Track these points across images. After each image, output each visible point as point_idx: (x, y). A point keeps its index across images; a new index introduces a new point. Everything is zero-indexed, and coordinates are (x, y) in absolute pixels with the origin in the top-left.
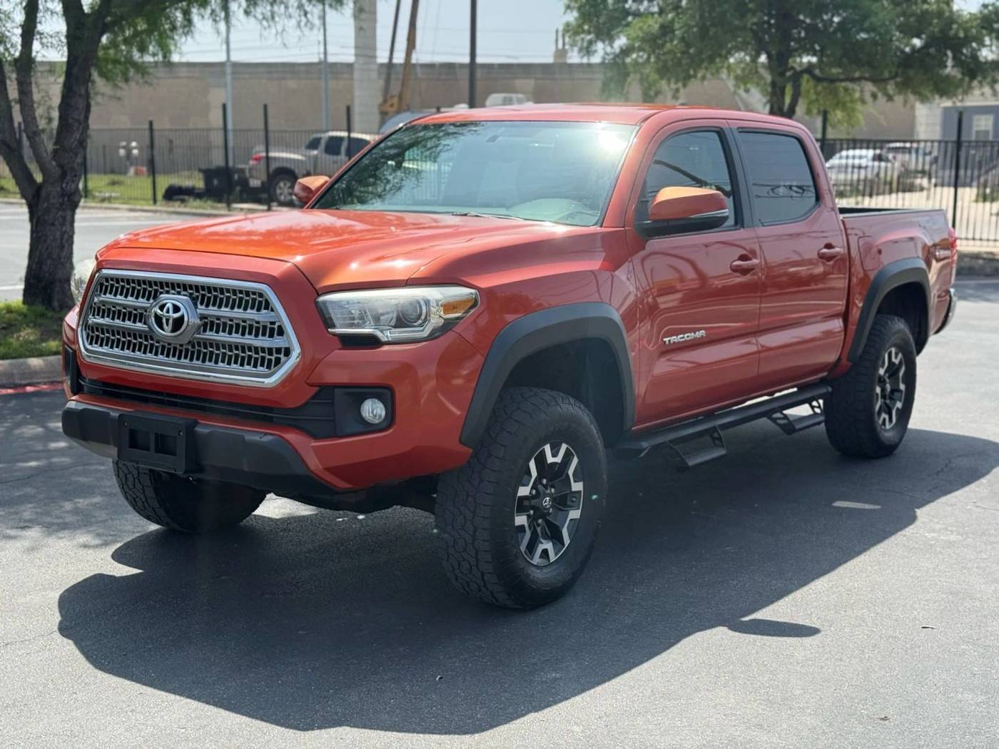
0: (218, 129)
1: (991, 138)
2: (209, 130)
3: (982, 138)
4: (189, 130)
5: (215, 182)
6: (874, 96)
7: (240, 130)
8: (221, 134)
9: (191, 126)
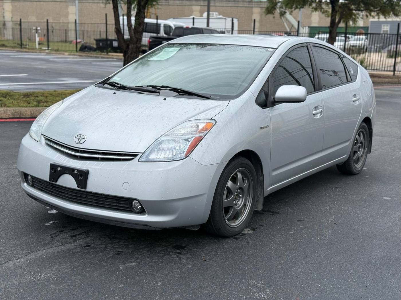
0: (73, 23)
1: (389, 33)
2: (68, 23)
3: (385, 32)
4: (60, 23)
5: (101, 44)
6: (367, 16)
7: (82, 23)
8: (74, 25)
9: (61, 21)
